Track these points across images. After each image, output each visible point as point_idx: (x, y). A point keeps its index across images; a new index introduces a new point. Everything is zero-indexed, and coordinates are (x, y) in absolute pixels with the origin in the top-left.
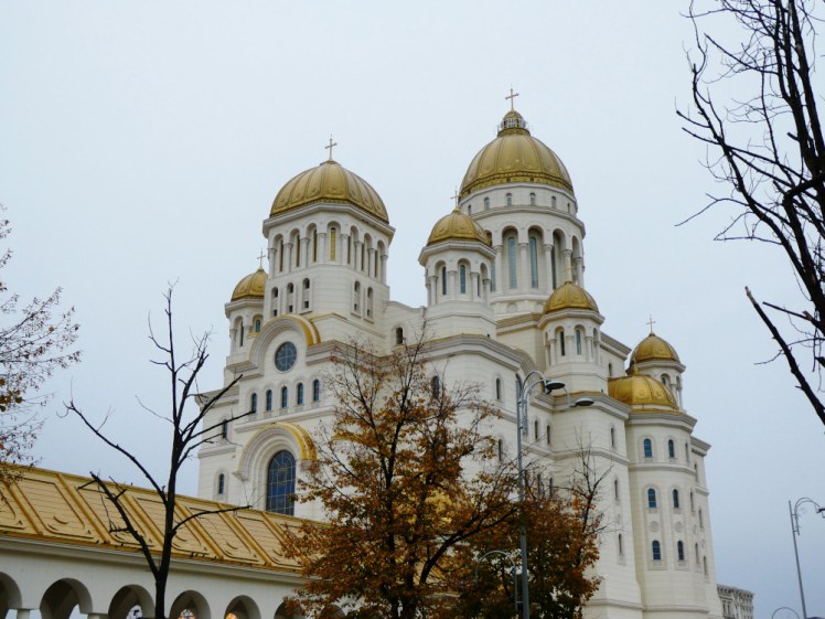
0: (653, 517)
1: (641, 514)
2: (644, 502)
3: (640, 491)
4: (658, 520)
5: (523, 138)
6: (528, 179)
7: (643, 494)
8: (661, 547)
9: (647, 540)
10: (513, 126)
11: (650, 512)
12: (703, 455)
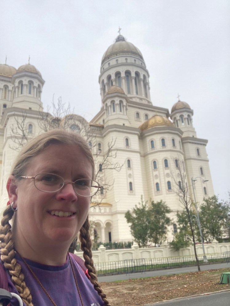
0: (156, 173)
1: (151, 172)
2: (152, 167)
3: (150, 163)
4: (158, 174)
5: (124, 42)
6: (115, 55)
7: (151, 164)
8: (160, 185)
9: (154, 183)
10: (120, 39)
11: (155, 171)
12: (205, 145)
